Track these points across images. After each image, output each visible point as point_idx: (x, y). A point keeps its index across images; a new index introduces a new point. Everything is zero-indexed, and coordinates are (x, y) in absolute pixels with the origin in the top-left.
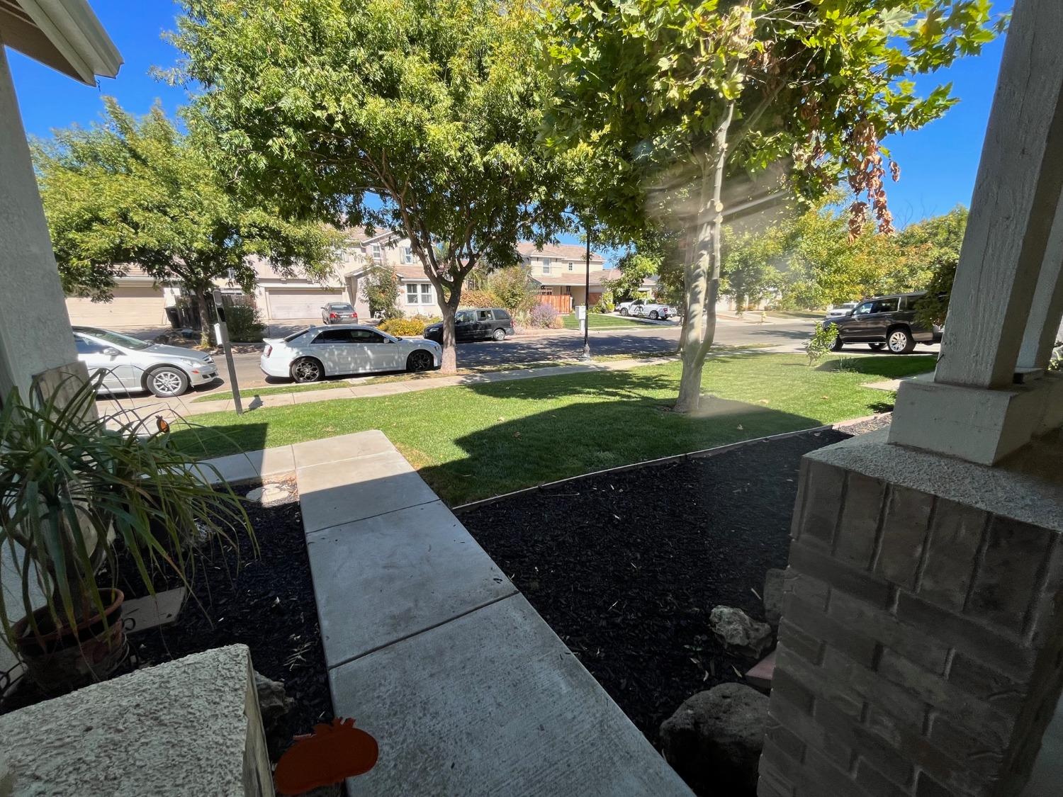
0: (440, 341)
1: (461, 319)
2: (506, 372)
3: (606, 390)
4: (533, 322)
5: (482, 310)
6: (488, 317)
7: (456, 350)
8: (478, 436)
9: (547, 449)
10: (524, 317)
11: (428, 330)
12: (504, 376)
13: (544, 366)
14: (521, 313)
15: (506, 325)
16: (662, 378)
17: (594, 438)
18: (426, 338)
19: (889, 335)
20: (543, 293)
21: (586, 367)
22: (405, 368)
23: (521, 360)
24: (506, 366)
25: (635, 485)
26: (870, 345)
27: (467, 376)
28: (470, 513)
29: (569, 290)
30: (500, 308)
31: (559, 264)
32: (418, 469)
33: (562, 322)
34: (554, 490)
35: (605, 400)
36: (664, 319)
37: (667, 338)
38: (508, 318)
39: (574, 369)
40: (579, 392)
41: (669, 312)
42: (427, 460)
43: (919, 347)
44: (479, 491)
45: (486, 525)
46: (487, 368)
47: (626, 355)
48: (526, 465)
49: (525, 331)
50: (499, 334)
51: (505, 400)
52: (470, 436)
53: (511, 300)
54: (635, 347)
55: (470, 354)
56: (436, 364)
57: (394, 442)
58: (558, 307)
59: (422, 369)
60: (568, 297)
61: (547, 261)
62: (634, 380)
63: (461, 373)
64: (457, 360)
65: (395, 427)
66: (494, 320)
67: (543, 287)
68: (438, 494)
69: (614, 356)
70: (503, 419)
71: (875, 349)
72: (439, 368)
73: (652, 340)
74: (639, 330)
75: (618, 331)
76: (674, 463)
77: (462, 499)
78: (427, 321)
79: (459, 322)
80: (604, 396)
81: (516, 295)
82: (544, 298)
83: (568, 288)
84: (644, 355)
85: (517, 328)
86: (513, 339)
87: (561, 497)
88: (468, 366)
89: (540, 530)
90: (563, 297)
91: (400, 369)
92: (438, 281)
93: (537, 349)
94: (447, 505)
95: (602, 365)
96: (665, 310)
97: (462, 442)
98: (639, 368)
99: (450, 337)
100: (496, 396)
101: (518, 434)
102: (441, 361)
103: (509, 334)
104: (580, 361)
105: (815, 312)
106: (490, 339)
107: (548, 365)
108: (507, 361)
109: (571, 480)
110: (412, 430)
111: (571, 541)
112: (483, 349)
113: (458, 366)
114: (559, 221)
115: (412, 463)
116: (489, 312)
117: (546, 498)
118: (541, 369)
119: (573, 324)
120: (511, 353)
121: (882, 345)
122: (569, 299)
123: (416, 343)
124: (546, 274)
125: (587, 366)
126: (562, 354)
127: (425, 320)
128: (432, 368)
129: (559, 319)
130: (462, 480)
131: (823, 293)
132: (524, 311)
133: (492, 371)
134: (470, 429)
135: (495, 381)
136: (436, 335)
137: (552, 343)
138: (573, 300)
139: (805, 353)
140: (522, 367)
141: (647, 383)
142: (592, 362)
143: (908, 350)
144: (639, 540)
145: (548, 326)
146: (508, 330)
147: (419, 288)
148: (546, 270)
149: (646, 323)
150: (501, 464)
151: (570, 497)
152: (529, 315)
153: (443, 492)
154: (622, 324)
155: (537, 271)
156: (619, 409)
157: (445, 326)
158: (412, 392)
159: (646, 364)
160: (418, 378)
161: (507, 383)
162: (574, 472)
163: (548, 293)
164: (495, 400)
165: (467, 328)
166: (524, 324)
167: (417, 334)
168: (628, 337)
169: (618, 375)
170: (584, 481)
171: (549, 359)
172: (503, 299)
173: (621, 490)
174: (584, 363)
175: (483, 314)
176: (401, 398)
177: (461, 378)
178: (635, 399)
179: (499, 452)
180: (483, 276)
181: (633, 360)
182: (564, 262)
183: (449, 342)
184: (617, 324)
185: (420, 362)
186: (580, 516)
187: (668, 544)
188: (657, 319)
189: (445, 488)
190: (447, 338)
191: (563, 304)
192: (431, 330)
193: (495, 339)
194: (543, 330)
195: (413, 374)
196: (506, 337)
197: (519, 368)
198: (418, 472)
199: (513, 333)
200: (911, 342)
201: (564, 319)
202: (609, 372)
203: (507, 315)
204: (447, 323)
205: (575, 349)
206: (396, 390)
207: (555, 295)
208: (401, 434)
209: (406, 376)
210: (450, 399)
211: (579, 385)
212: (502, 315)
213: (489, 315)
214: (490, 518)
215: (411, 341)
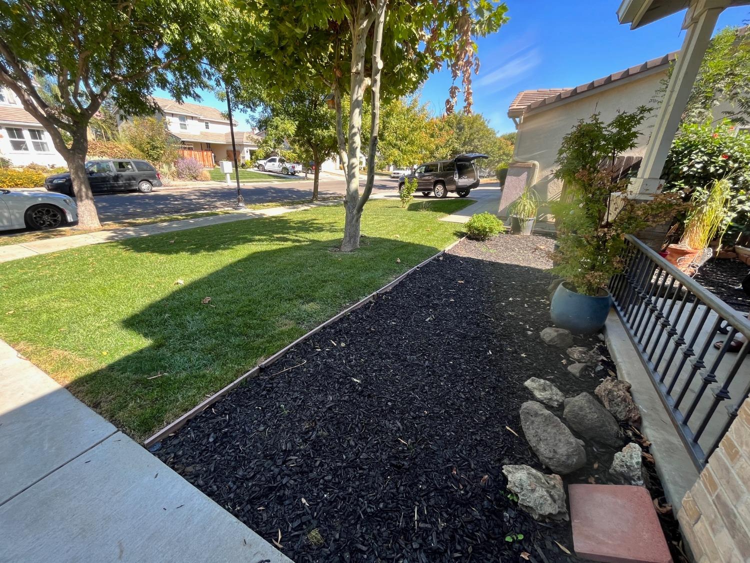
0: (71, 193)
1: (95, 169)
2: (164, 224)
3: (275, 236)
4: (179, 175)
5: (120, 160)
6: (128, 169)
7: (95, 203)
8: (156, 309)
9: (249, 312)
10: (169, 169)
11: (51, 182)
12: (162, 228)
13: (202, 215)
14: (164, 166)
15: (152, 177)
16: (315, 222)
17: (291, 290)
18: (49, 190)
19: (435, 187)
20: (185, 148)
21: (244, 215)
22: (24, 226)
23: (178, 211)
24: (163, 217)
25: (352, 335)
26: (423, 193)
27: (115, 231)
28: (176, 437)
29: (209, 147)
30: (141, 160)
31: (195, 122)
32: (67, 382)
33: (208, 175)
34: (277, 364)
35: (281, 247)
36: (293, 174)
37: (301, 189)
38: (152, 169)
39: (232, 217)
40: (251, 241)
41: (296, 169)
42: (80, 364)
43: (449, 194)
44: (179, 397)
45: (207, 450)
46: (140, 221)
47: (274, 204)
48: (233, 340)
49: (172, 183)
50: (145, 186)
51: (174, 256)
52: (143, 313)
53: (152, 152)
54: (279, 197)
55: (114, 207)
56: (70, 218)
57: (13, 343)
58: (202, 161)
59: (50, 226)
60: (209, 153)
61: (183, 118)
62: (292, 224)
63: (106, 227)
64: (99, 213)
65: (13, 315)
66: (137, 171)
67: (183, 142)
68: (112, 419)
69: (265, 204)
70: (182, 282)
71: (426, 196)
72: (75, 223)
73: (291, 191)
74: (277, 183)
75: (260, 183)
76: (371, 302)
77: (158, 420)
78: (48, 172)
79: (92, 173)
80: (277, 242)
81: (157, 148)
82: (186, 153)
83: (208, 144)
84: (289, 203)
85: (164, 180)
86: (162, 191)
87: (288, 372)
88: (115, 219)
89: (283, 430)
90: (205, 153)
91: (17, 227)
92: (50, 122)
93: (191, 200)
94: (133, 437)
95: (258, 212)
96: (293, 167)
97: (133, 323)
98: (290, 213)
99: (84, 190)
100: (162, 251)
101: (208, 299)
102: (76, 215)
103: (156, 186)
104: (236, 209)
105: (384, 172)
106: (135, 191)
107: (207, 215)
108: (162, 212)
109: (292, 348)
110: (44, 317)
111: (326, 434)
112: (132, 201)
113: (101, 220)
114: (196, 74)
115: (53, 373)
116: (128, 163)
117: (272, 379)
118: (201, 219)
119: (221, 177)
120: (163, 204)
121: (429, 193)
122: (209, 155)
123: (35, 197)
124: (184, 130)
125: (246, 214)
126: (218, 204)
127: (44, 170)
128: (65, 223)
129: (206, 172)
130: (146, 384)
131: (403, 158)
132: (168, 164)
133: (149, 223)
134: (141, 303)
135: (153, 233)
136: (64, 187)
137: (204, 194)
138: (215, 157)
139: (399, 199)
140: (180, 217)
141: (305, 226)
142: (247, 210)
143: (444, 196)
144: (389, 404)
145: (195, 178)
146: (155, 182)
147: (26, 133)
148: (183, 126)
149: (281, 177)
150: (198, 345)
151: (297, 368)
152: (173, 168)
153: (120, 415)
154: (262, 177)
155: (174, 126)
156: (298, 254)
157: (72, 177)
158: (40, 256)
159: (295, 210)
160: (48, 237)
161: (170, 236)
162: (291, 335)
163: (189, 149)
164: (163, 258)
165: (105, 180)
166: (171, 177)
167: (35, 186)
168: (271, 188)
169: (276, 222)
170: (304, 343)
171: (205, 209)
172: (143, 151)
173: (343, 345)
174: (242, 211)
175: (121, 165)
176: (22, 268)
177: (109, 234)
178: (306, 243)
179: (192, 328)
180: (113, 127)
181: (282, 207)
182: (200, 120)
183: (83, 194)
184: (258, 178)
185: (45, 217)
186: (319, 392)
187: (415, 398)
188: (288, 174)
189: (122, 407)
190: (80, 190)
191: (205, 159)
192: (55, 181)
193: (139, 191)
194: (191, 182)
195: (39, 233)
196: (154, 189)
197: (177, 219)
198: (67, 387)
199: (160, 185)
200: (446, 191)
201: (210, 172)
202: (266, 218)
203: (151, 167)
204: (76, 173)
205: (229, 199)
206: (13, 255)
207: (196, 150)
208: (25, 326)
209: (27, 236)
210: (99, 261)
211: (247, 232)
212: (145, 167)
213: (130, 167)
214: (209, 435)
215: (26, 193)
